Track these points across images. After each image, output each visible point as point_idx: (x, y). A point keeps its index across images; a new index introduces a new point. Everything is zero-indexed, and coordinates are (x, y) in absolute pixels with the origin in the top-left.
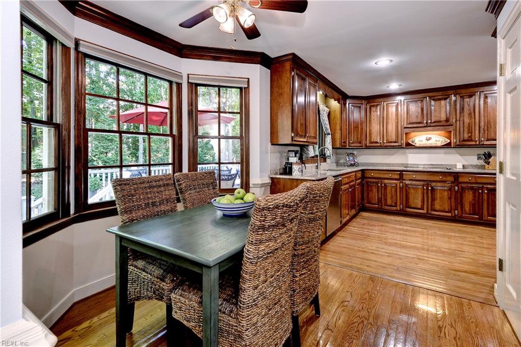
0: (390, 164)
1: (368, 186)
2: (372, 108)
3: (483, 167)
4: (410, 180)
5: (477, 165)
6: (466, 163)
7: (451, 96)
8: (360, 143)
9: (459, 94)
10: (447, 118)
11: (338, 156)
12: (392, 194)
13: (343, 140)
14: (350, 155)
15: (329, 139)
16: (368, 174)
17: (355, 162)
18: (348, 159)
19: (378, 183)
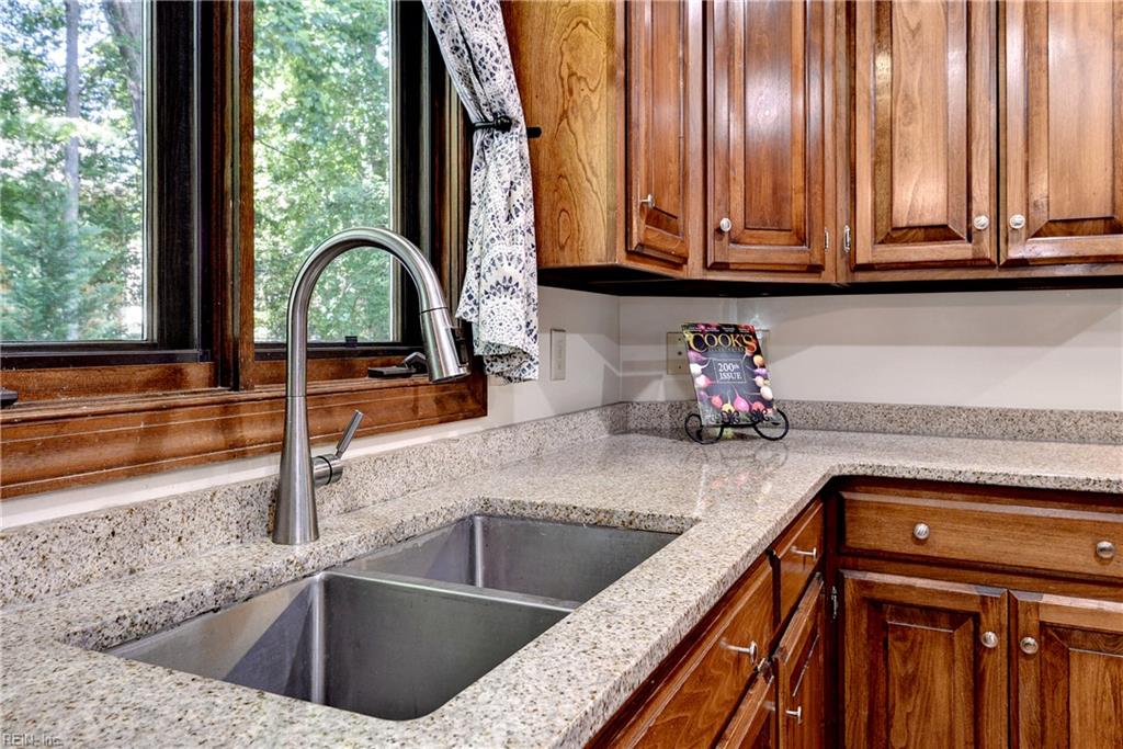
0: (1034, 416)
8: (802, 239)
11: (629, 352)
13: (648, 192)
14: (718, 340)
15: (507, 177)
16: (878, 525)
17: (761, 399)
18: (701, 381)
19: (976, 617)
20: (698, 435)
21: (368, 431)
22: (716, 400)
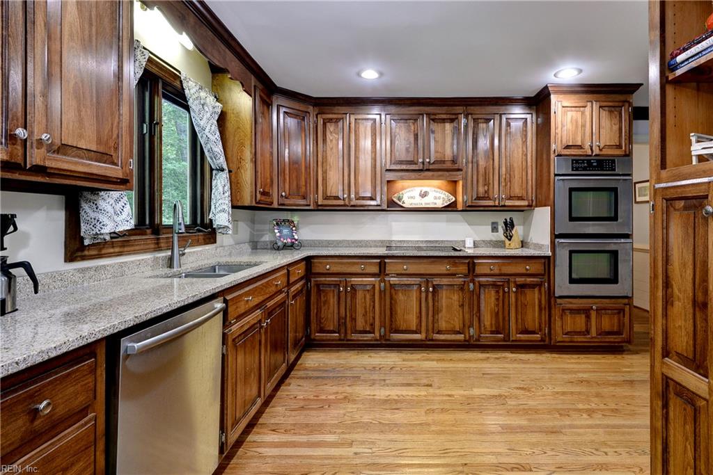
0: (361, 241)
1: (319, 291)
2: (328, 124)
3: (500, 244)
4: (399, 275)
5: (491, 241)
6: (477, 239)
7: (460, 116)
8: (304, 198)
9: (472, 114)
10: (453, 157)
11: (257, 227)
12: (365, 308)
13: (261, 188)
14: (283, 223)
15: (223, 183)
16: (319, 267)
17: (295, 239)
18: (278, 234)
19: (339, 285)
20: (278, 249)
21: (192, 245)
22: (282, 239)
